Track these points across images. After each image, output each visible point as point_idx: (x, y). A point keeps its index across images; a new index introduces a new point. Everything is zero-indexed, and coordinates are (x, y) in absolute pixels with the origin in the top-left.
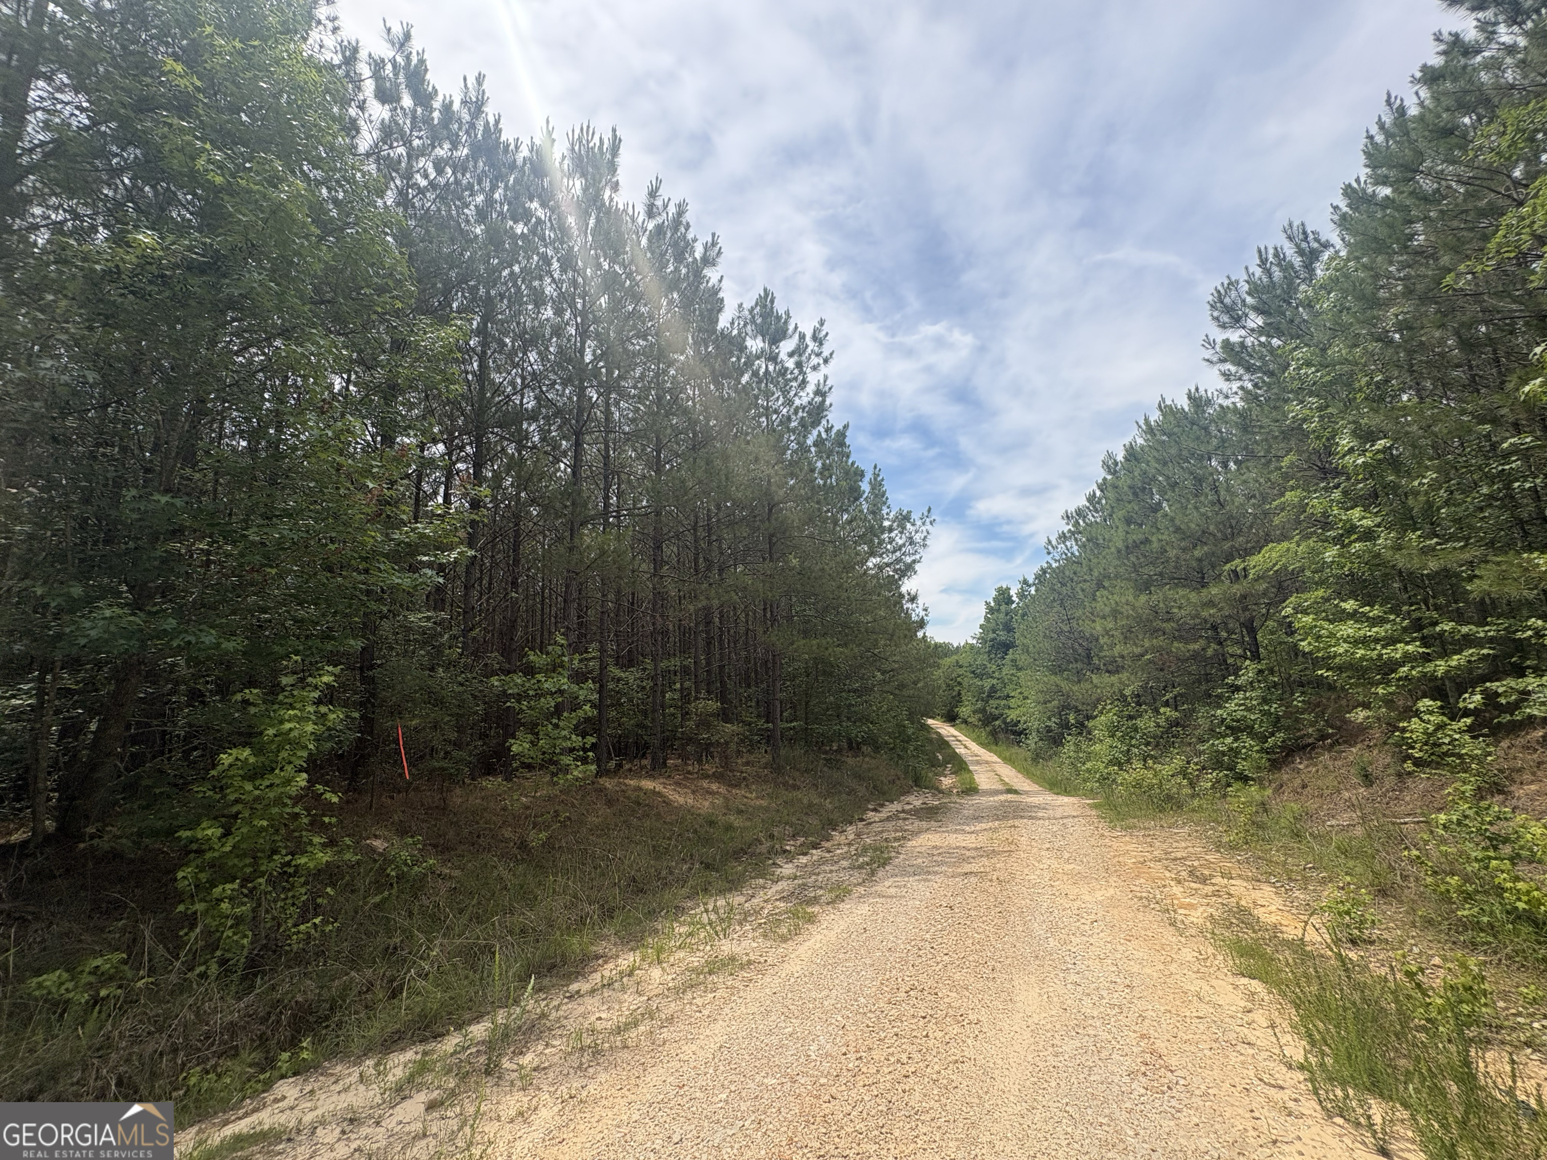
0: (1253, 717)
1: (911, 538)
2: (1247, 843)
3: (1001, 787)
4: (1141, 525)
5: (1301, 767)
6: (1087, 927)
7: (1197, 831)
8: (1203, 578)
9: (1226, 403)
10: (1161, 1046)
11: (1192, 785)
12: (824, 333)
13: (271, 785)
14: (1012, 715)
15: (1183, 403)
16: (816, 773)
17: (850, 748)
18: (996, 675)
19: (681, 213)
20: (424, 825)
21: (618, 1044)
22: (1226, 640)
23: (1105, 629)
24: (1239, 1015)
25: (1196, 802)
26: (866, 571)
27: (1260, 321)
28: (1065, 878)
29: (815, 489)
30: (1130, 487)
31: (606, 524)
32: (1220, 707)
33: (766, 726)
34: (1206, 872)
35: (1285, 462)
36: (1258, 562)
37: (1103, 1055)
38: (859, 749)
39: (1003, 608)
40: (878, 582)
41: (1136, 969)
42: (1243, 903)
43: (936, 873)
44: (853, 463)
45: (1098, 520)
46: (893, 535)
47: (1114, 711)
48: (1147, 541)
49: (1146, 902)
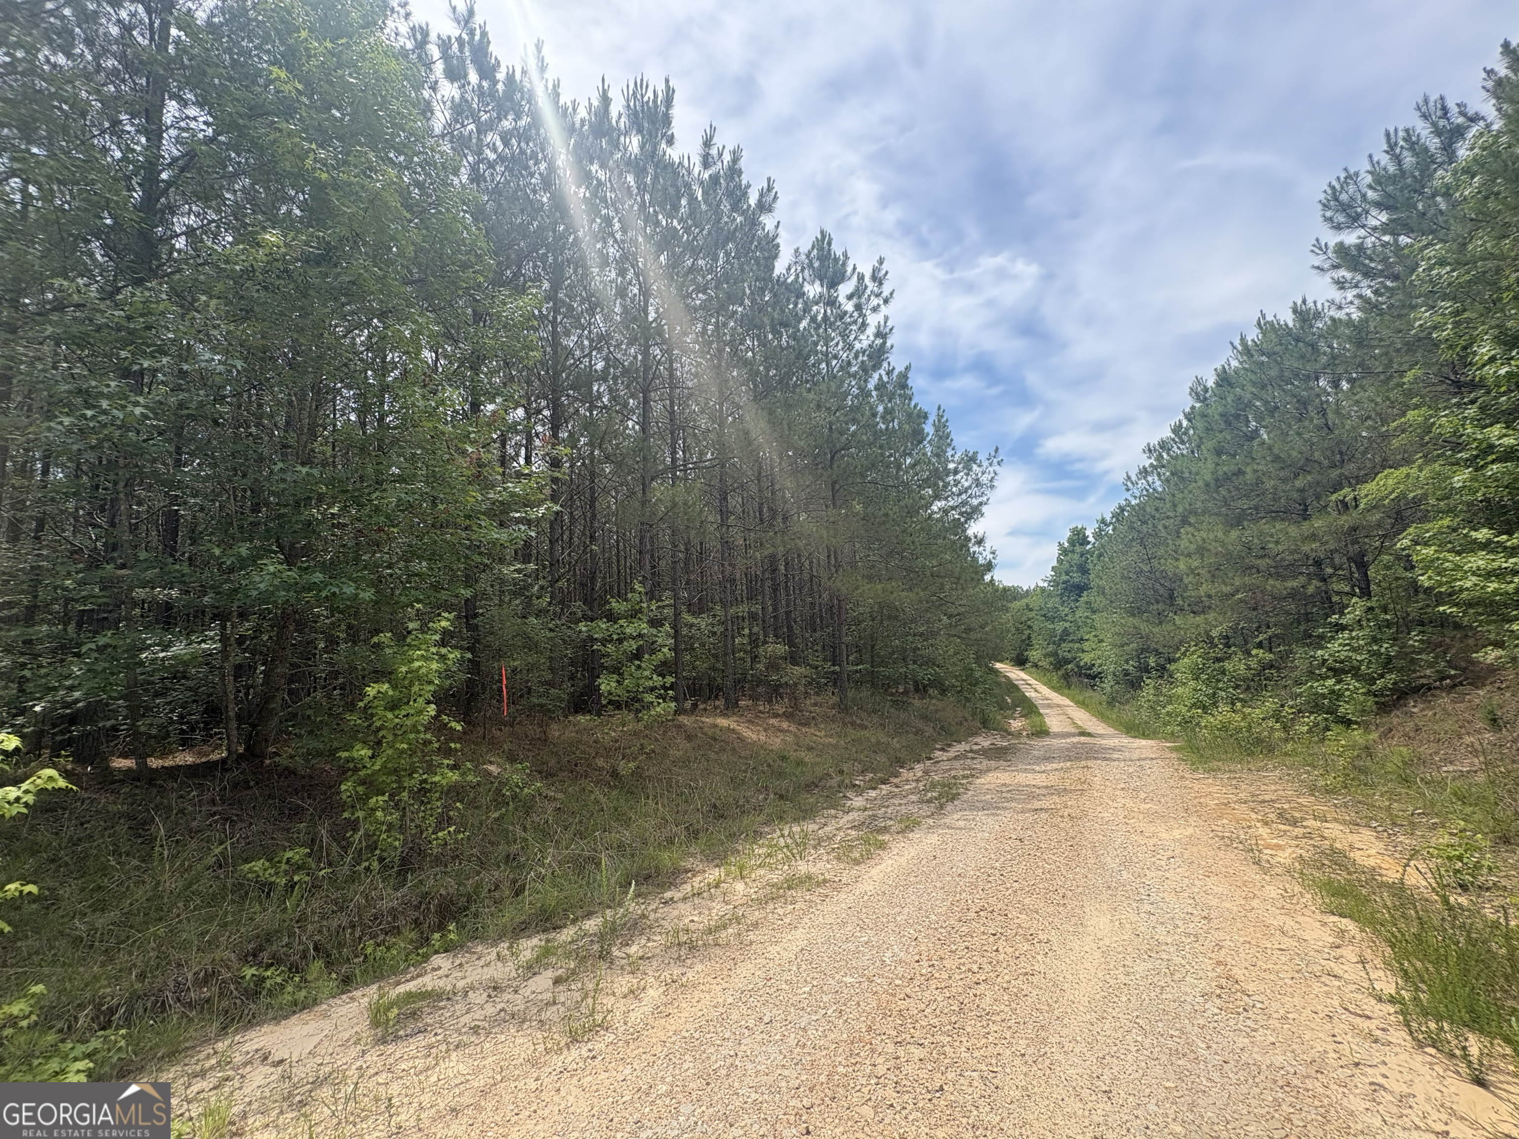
0: (1359, 658)
1: (978, 480)
2: (1346, 787)
3: (1073, 730)
4: (1234, 456)
5: (1415, 710)
6: (1163, 863)
7: (1289, 775)
8: (1306, 510)
9: (1340, 315)
10: (1238, 973)
11: (1285, 728)
12: (883, 272)
13: (408, 715)
14: (1086, 658)
15: (1288, 318)
16: (883, 714)
17: (917, 690)
18: (1069, 618)
19: (735, 160)
20: (530, 754)
21: (711, 942)
22: (1331, 576)
23: (1190, 568)
24: (1326, 950)
25: (1290, 746)
26: (930, 516)
27: (1384, 217)
28: (1141, 816)
29: (877, 434)
30: (1221, 415)
31: (675, 478)
32: (1322, 648)
33: (832, 668)
34: (1297, 815)
35: (1409, 376)
36: (1369, 490)
37: (1176, 977)
38: (926, 691)
39: (1078, 549)
40: (943, 526)
41: (1214, 902)
42: (1338, 845)
43: (1005, 808)
44: (916, 406)
45: (1185, 452)
46: (958, 477)
47: (1199, 653)
48: (1240, 472)
49: (1228, 842)
